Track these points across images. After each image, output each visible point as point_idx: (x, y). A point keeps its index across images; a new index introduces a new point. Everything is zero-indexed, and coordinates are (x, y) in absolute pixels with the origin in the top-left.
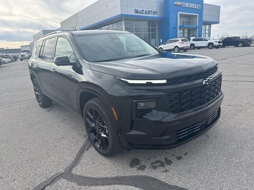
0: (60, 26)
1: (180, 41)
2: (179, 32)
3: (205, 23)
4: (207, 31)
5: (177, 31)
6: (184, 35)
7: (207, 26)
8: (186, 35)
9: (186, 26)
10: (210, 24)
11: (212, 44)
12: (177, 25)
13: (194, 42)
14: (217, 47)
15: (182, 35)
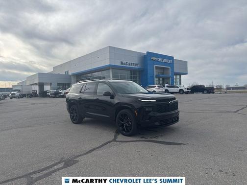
0: (52, 70)
1: (157, 87)
2: (156, 80)
3: (177, 74)
4: (178, 80)
5: (153, 79)
6: (159, 82)
7: (178, 77)
8: (161, 82)
9: (161, 76)
10: (180, 74)
11: (182, 90)
12: (154, 74)
13: (167, 88)
14: (187, 93)
15: (158, 82)
